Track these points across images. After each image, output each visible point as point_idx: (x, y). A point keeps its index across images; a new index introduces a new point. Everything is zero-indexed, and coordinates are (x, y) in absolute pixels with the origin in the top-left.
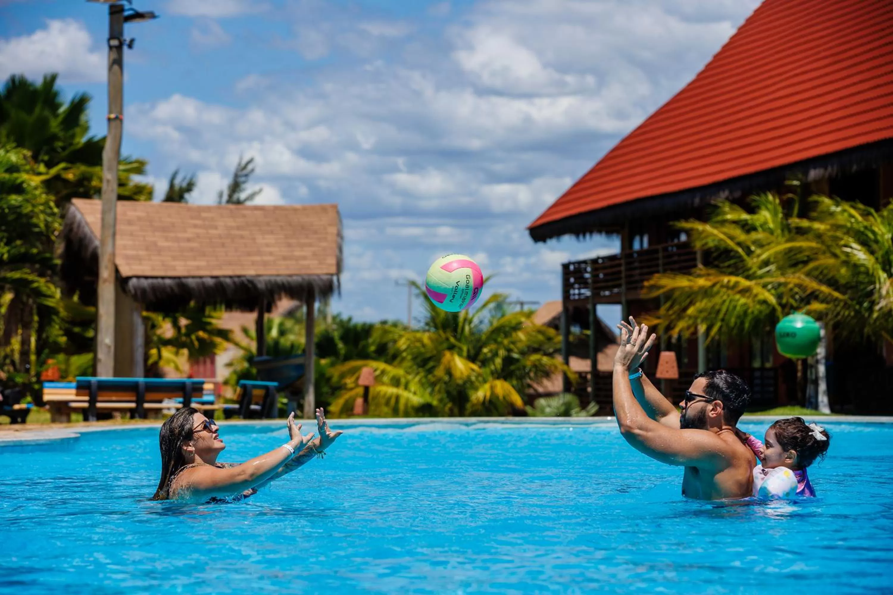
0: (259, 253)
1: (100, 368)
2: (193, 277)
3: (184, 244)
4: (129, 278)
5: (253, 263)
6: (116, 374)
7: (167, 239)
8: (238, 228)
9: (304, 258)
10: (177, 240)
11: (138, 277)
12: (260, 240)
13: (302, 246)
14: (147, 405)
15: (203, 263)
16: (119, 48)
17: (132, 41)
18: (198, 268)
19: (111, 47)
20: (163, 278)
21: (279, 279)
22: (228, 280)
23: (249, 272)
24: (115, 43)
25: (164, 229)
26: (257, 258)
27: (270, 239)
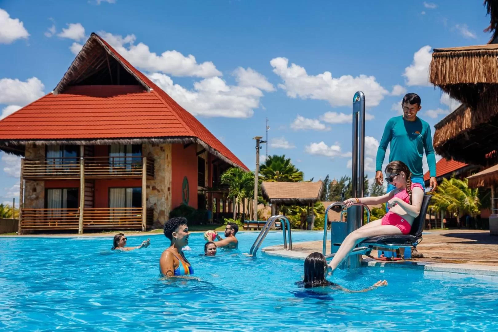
0: (301, 193)
1: (255, 219)
2: (285, 199)
3: (285, 191)
4: (271, 199)
5: (299, 195)
6: (258, 220)
7: (281, 190)
8: (298, 188)
9: (311, 194)
10: (283, 190)
11: (273, 199)
12: (302, 190)
13: (311, 191)
14: (260, 227)
15: (288, 195)
16: (258, 148)
17: (261, 147)
18: (287, 196)
19: (256, 149)
20: (278, 199)
21: (304, 199)
22: (293, 199)
23: (297, 197)
24: (257, 148)
25: (281, 188)
26: (300, 194)
27: (305, 190)
